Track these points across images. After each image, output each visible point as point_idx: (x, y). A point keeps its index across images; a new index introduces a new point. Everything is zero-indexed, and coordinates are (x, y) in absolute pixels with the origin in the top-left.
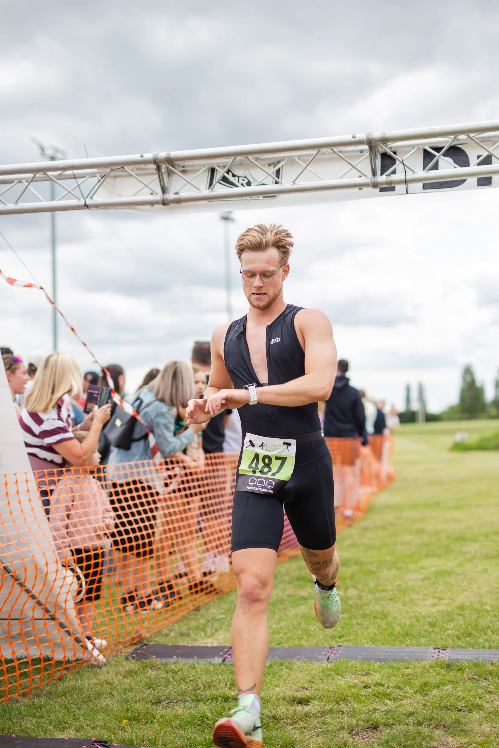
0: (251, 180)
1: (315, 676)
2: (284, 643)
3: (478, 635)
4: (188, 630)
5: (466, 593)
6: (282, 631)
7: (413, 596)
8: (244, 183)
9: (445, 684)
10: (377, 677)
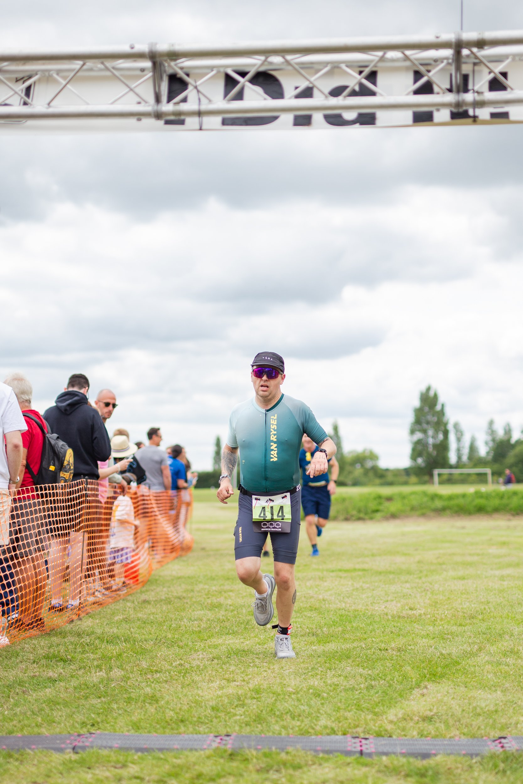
1: (54, 770)
2: (17, 732)
5: (265, 674)
6: (16, 718)
7: (197, 678)
9: (222, 777)
10: (133, 769)
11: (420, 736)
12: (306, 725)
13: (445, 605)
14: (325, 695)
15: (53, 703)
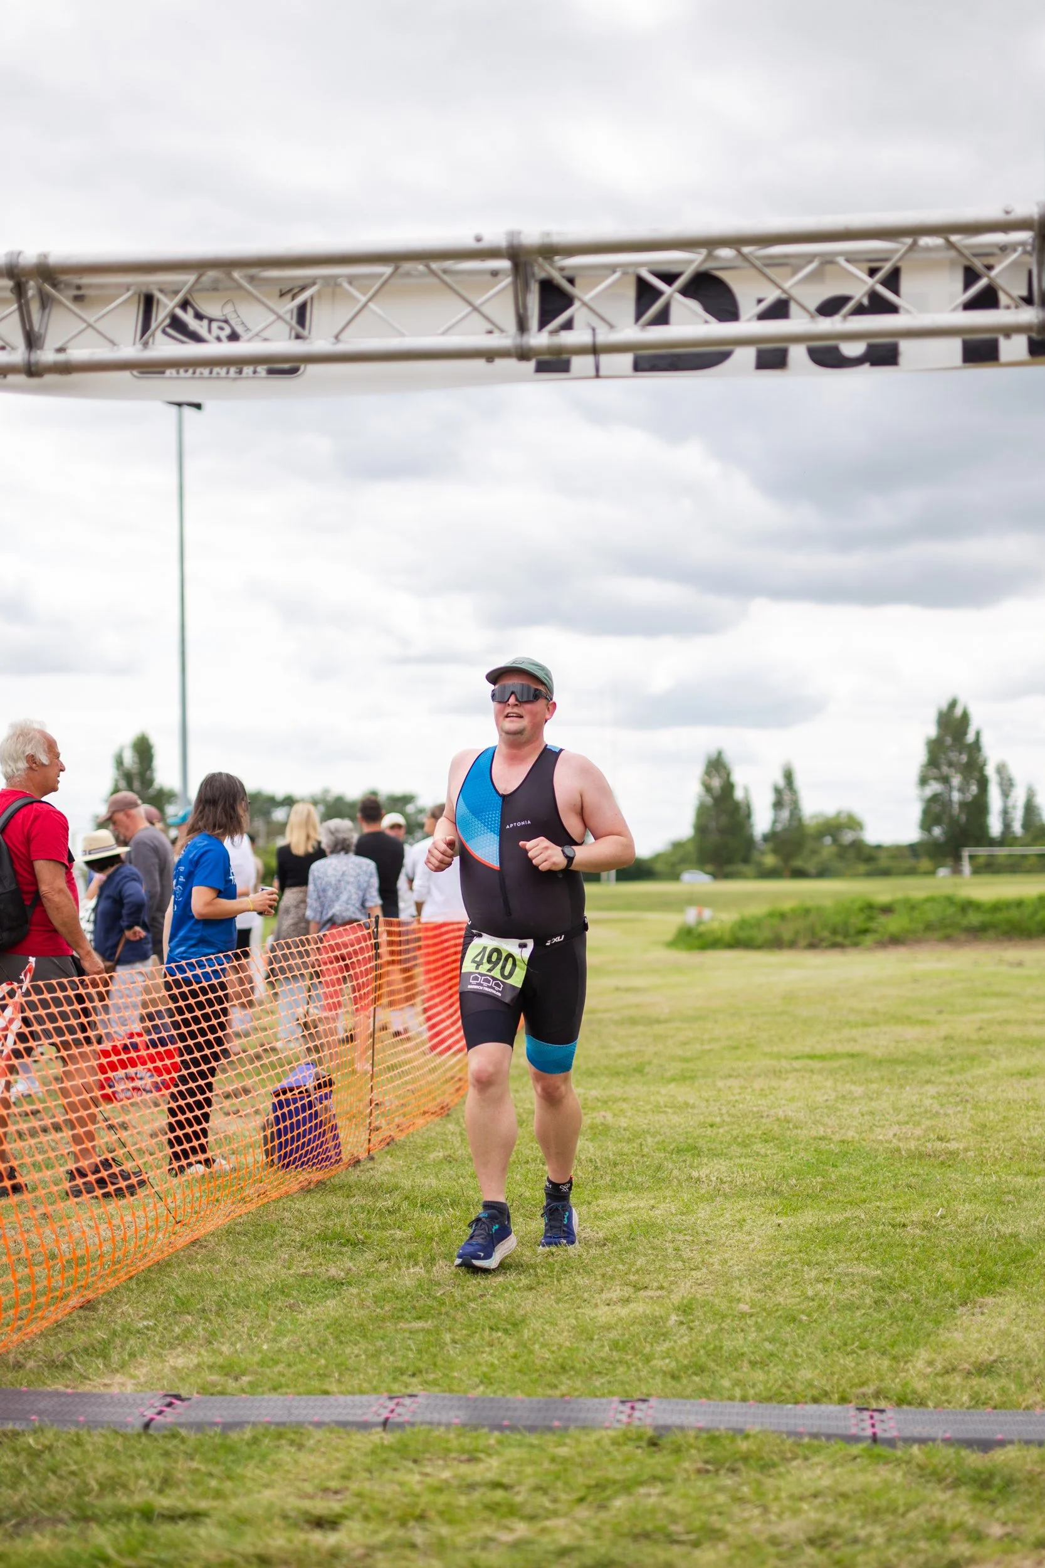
0: (239, 330)
1: (355, 1464)
2: (287, 1386)
3: (722, 1372)
4: (67, 1354)
5: (697, 1274)
6: (283, 1358)
8: (224, 334)
9: (642, 1483)
10: (490, 1468)
11: (973, 1403)
12: (776, 1381)
13: (999, 1131)
14: (804, 1318)
15: (339, 1329)
